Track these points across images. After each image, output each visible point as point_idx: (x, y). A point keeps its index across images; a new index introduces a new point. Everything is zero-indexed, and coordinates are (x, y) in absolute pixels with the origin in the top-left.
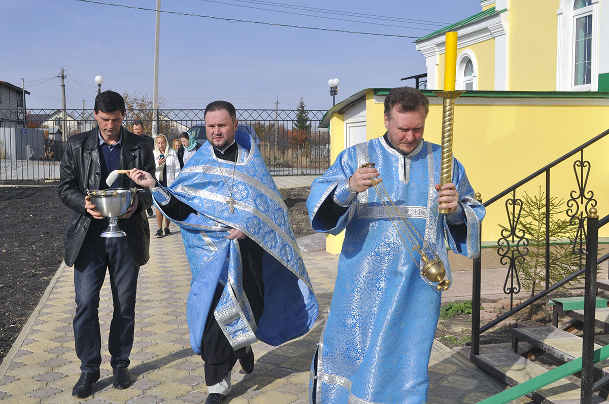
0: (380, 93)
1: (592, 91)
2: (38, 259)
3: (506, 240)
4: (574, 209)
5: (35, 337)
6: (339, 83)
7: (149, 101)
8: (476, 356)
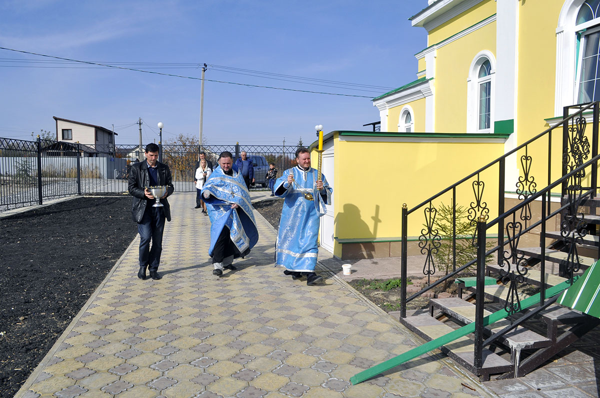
0: (342, 134)
1: (491, 133)
2: (110, 247)
3: (425, 237)
4: (473, 215)
5: (98, 303)
6: (323, 128)
7: (197, 140)
8: (403, 319)
